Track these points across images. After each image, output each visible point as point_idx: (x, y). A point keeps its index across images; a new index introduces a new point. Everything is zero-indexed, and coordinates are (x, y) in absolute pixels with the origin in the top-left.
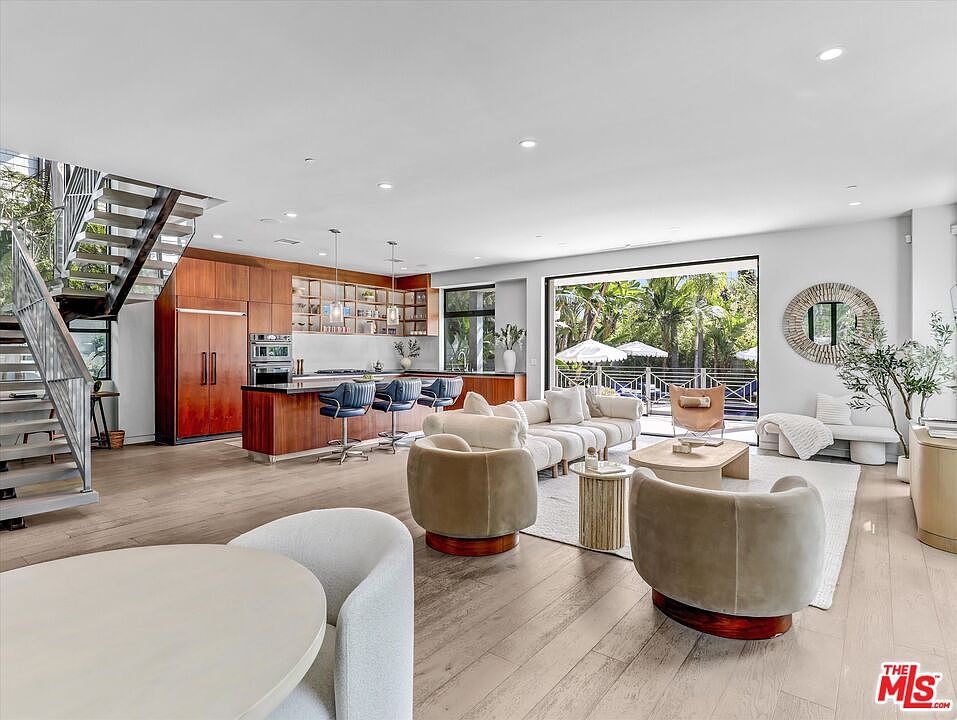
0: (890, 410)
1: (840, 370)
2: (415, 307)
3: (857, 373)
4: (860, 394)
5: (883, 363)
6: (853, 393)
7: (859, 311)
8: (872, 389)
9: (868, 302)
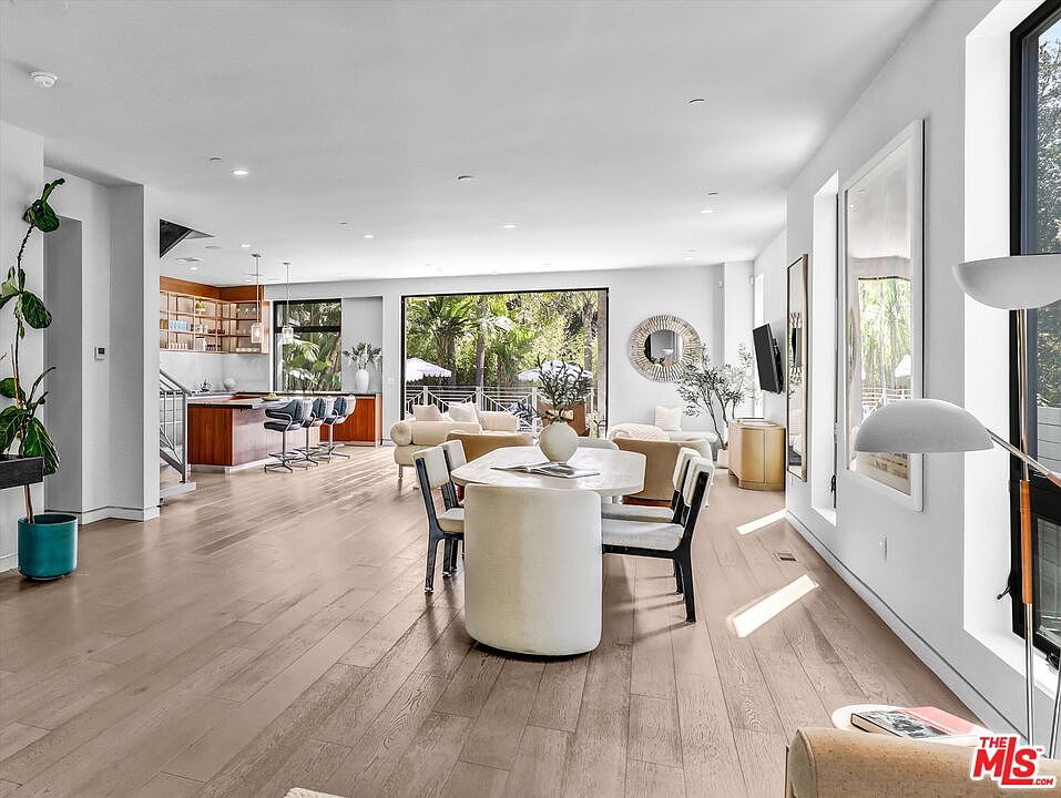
0: (713, 416)
1: (678, 386)
2: (238, 320)
3: (690, 389)
4: (693, 404)
5: (708, 380)
6: (687, 403)
7: (687, 338)
8: (700, 401)
9: (692, 332)
